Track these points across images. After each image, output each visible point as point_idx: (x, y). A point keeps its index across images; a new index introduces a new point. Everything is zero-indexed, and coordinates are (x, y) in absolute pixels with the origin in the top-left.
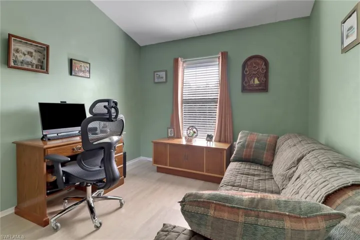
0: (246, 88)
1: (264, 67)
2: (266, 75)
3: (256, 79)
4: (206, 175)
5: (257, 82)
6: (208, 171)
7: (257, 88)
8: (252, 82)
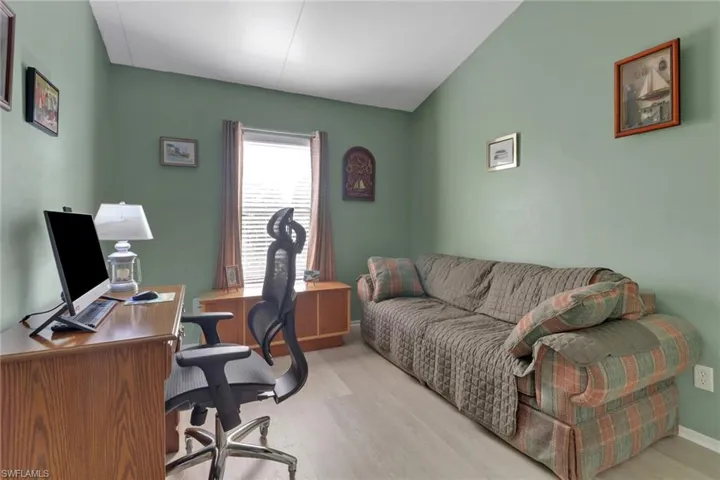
0: (349, 195)
1: (370, 165)
2: (373, 177)
3: (361, 182)
4: (323, 339)
5: (362, 186)
6: (323, 331)
7: (362, 195)
8: (356, 186)
